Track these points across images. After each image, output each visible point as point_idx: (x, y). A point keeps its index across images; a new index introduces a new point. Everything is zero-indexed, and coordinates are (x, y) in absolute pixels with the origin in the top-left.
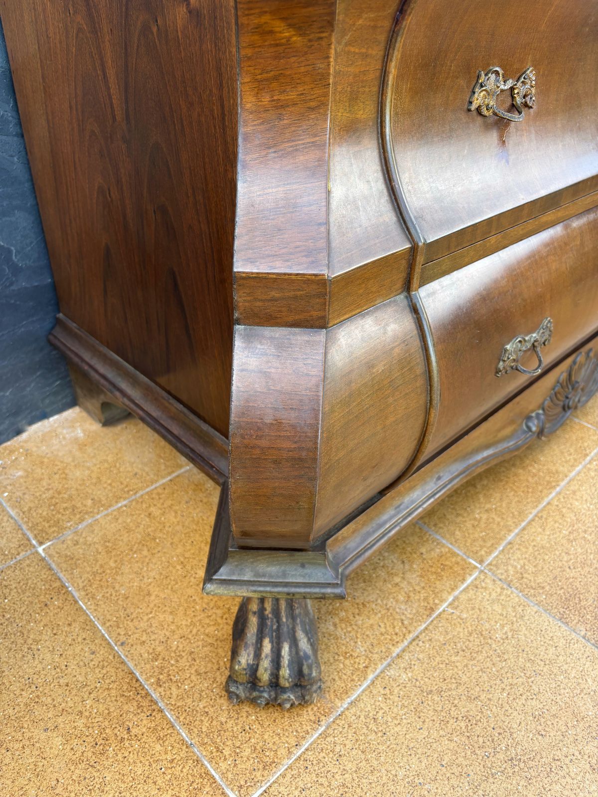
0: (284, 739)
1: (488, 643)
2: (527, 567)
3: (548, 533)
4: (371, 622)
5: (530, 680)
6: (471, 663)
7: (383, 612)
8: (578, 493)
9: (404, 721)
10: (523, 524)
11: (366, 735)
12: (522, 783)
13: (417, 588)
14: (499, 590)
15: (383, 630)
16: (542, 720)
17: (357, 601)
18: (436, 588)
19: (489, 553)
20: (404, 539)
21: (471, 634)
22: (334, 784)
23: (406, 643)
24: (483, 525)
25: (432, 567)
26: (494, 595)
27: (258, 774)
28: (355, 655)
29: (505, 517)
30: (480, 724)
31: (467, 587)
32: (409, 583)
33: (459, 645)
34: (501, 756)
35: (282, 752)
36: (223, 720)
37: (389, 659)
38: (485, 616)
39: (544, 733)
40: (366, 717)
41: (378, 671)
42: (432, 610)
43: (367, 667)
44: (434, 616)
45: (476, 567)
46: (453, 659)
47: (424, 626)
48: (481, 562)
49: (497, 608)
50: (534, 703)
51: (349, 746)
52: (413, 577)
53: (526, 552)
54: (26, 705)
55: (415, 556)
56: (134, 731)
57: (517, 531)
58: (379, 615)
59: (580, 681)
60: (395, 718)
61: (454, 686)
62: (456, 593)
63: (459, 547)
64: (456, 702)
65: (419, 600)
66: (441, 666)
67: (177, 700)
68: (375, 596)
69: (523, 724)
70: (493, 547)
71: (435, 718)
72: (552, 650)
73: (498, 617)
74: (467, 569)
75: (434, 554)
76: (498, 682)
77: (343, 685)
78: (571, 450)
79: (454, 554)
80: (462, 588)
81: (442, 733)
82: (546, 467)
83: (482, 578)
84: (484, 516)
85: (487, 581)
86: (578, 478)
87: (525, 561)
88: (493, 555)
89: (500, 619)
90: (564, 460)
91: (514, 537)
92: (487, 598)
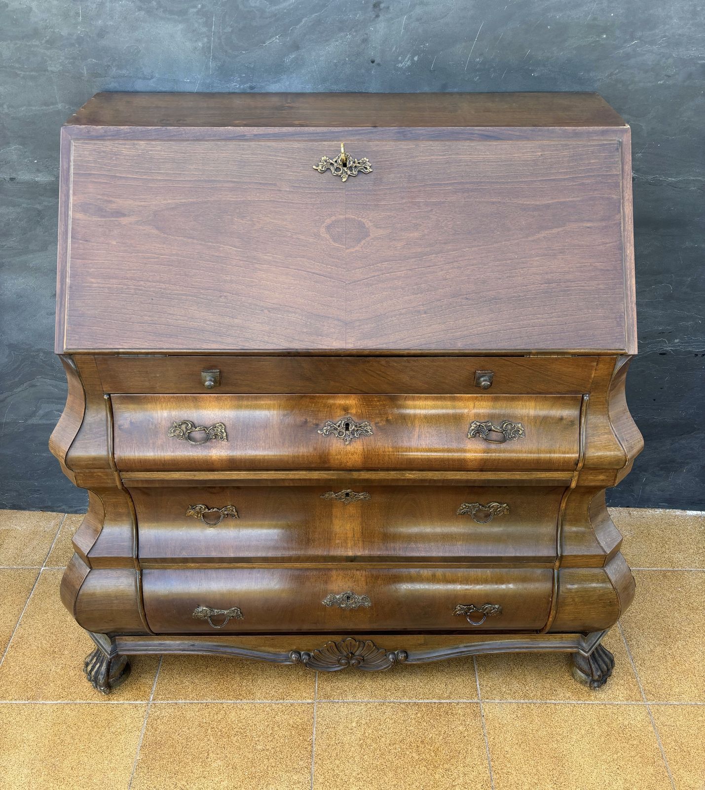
1: (105, 728)
2: (165, 718)
3: (197, 714)
5: (97, 752)
6: (91, 728)
8: (242, 711)
9: (47, 723)
10: (196, 701)
11: (33, 716)
12: (46, 773)
14: (140, 716)
16: (79, 766)
18: (123, 693)
19: (162, 699)
21: (106, 720)
23: (85, 702)
24: (180, 686)
26: (136, 715)
29: (194, 691)
30: (63, 747)
31: (133, 704)
33: (97, 719)
34: (53, 760)
35: (11, 697)
37: (72, 702)
38: (120, 719)
39: (73, 769)
40: (40, 711)
41: (64, 702)
43: (63, 697)
44: (106, 702)
45: (148, 700)
46: (88, 722)
48: (154, 700)
49: (129, 721)
50: (86, 759)
51: (25, 714)
53: (176, 713)
57: (188, 701)
59: (110, 769)
60: (46, 720)
61: (75, 729)
62: (126, 702)
63: (157, 686)
64: (68, 734)
66: (81, 719)
67: (9, 657)
69: (72, 760)
70: (168, 699)
71: (55, 731)
72: (119, 752)
74: (145, 697)
75: (144, 680)
76: (88, 742)
78: (281, 690)
79: (151, 688)
80: (130, 702)
81: (50, 737)
82: (253, 687)
83: (143, 706)
84: (187, 683)
85: (143, 709)
86: (257, 705)
87: (169, 715)
88: (162, 702)
89: (123, 725)
90: (268, 691)
91: (182, 703)
92: (132, 714)
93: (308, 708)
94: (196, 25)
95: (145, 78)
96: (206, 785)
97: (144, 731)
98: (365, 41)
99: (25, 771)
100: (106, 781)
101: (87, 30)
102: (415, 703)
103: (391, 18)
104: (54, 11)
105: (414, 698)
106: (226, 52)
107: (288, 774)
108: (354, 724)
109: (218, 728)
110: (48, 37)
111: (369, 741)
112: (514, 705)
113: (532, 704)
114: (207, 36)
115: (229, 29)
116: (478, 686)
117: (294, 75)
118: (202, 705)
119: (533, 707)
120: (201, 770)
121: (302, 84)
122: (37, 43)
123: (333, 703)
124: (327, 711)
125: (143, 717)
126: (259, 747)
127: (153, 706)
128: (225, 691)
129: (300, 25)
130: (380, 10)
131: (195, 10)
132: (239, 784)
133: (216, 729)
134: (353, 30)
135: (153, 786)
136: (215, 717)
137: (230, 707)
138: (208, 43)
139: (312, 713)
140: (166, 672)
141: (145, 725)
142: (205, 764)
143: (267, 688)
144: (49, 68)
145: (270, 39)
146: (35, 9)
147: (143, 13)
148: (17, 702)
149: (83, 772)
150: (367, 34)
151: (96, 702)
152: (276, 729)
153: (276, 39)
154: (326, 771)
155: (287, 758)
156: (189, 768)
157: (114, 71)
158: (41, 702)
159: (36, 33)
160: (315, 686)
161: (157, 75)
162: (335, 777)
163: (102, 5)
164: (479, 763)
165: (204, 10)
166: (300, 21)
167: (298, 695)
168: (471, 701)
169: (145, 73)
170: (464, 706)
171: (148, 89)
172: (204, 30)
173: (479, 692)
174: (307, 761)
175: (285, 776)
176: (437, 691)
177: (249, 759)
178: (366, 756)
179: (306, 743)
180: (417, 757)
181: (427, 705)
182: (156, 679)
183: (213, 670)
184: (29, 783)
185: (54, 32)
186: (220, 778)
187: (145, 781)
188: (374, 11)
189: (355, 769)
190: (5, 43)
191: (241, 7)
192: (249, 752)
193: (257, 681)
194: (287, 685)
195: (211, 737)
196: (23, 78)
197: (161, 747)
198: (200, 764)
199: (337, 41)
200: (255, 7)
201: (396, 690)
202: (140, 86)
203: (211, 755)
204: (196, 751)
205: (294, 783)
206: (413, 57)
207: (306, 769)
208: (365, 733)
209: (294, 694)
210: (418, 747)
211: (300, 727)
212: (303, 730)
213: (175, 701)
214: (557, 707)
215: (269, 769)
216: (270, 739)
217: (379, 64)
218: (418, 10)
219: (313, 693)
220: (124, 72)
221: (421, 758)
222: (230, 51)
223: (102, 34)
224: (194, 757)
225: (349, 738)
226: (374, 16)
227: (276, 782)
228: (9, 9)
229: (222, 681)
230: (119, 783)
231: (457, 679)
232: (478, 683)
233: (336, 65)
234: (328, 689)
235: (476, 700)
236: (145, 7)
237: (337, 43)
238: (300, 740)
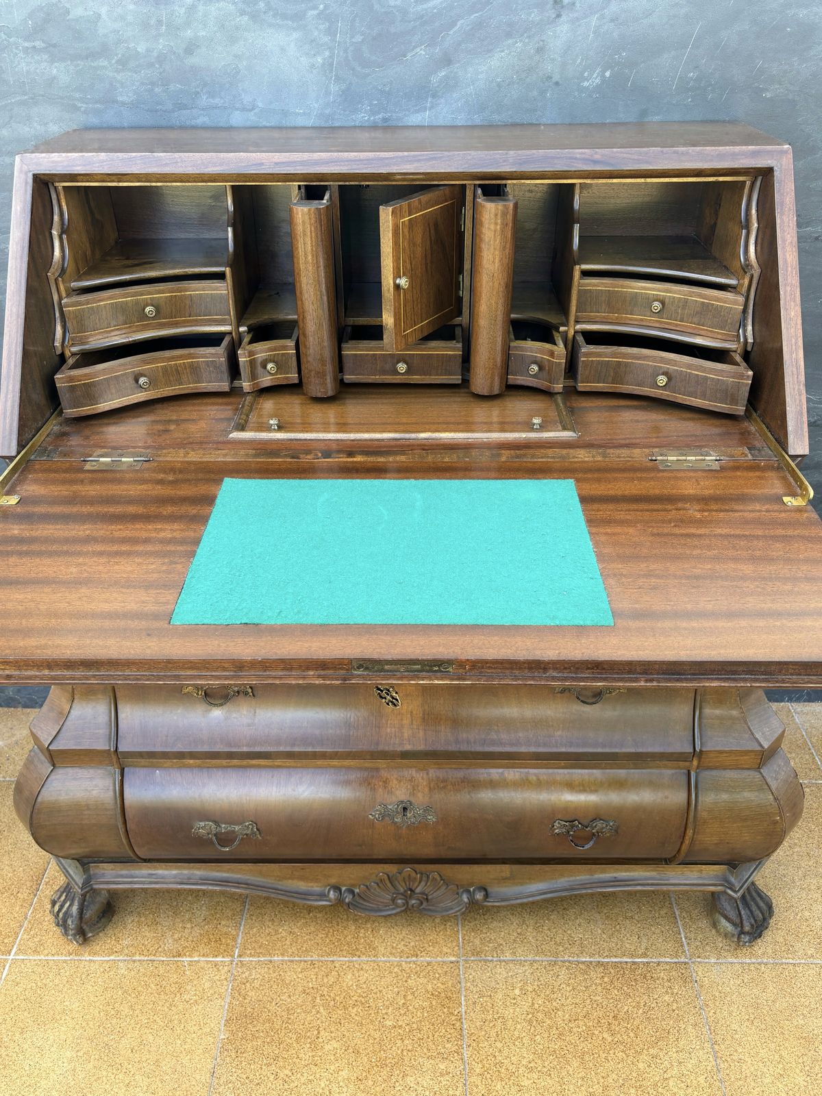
0: (52, 948)
1: (176, 995)
2: (256, 981)
3: (300, 976)
4: (147, 934)
5: (165, 1028)
6: (156, 995)
7: (159, 935)
8: (362, 972)
9: (96, 987)
10: (297, 958)
11: (77, 977)
12: (97, 1057)
13: (190, 938)
14: (223, 978)
15: (146, 943)
16: (142, 1047)
17: (157, 919)
18: (198, 947)
19: (251, 955)
20: (224, 908)
21: (176, 983)
22: (44, 981)
23: (146, 958)
24: (275, 938)
25: (213, 934)
26: (217, 977)
27: (30, 951)
28: (120, 942)
29: (294, 944)
30: (118, 1020)
31: (211, 961)
32: (191, 932)
33: (164, 982)
34: (106, 1039)
35: (46, 952)
36: (46, 919)
37: (129, 958)
38: (195, 982)
39: (134, 1051)
40: (87, 971)
41: (118, 958)
42: (179, 955)
43: (116, 952)
44: (175, 959)
45: (233, 956)
46: (152, 985)
47: (165, 959)
48: (240, 956)
49: (207, 985)
50: (151, 1038)
51: (67, 974)
52: (197, 930)
53: (270, 974)
54: (6, 852)
55: (215, 922)
56: (19, 895)
57: (286, 958)
58: (155, 935)
59: (184, 1053)
60: (95, 982)
61: (133, 996)
62: (202, 959)
63: (243, 937)
64: (124, 1002)
65: (182, 945)
66: (142, 983)
67: (44, 896)
68: (167, 924)
69: (132, 1039)
70: (259, 955)
71: (108, 999)
72: (196, 1028)
73: (201, 989)
74: (228, 952)
75: (225, 929)
76: (152, 1014)
77: (98, 950)
78: (412, 944)
79: (234, 939)
80: (208, 959)
81: (101, 1007)
82: (373, 939)
83: (227, 964)
84: (284, 934)
85: (226, 968)
86: (380, 964)
87: (261, 977)
88: (251, 959)
89: (200, 991)
90: (395, 945)
91: (278, 960)
92: (211, 975)
93: (452, 968)
94: (316, 33)
95: (244, 109)
96: (318, 1076)
97: (228, 999)
98: (540, 50)
99: (68, 1054)
100: (179, 1068)
101: (172, 44)
102: (599, 962)
103: (577, 17)
104: (130, 18)
105: (597, 956)
106: (353, 69)
107: (431, 1061)
108: (517, 992)
109: (330, 996)
110: (120, 56)
111: (540, 1016)
112: (738, 967)
113: (763, 966)
114: (329, 48)
115: (359, 38)
116: (683, 939)
117: (443, 101)
118: (306, 964)
119: (763, 968)
120: (310, 1054)
121: (452, 113)
122: (106, 63)
123: (486, 961)
124: (478, 972)
125: (226, 979)
126: (389, 1023)
127: (239, 964)
128: (336, 944)
129: (454, 29)
130: (563, 7)
131: (315, 12)
132: (364, 1074)
133: (327, 997)
134: (525, 35)
135: (245, 1077)
136: (326, 980)
137: (344, 967)
138: (330, 57)
139: (458, 975)
140: (254, 918)
141: (230, 990)
142: (314, 1046)
143: (394, 941)
144: (120, 99)
145: (413, 50)
146: (104, 16)
147: (246, 18)
148: (56, 958)
149: (147, 1056)
150: (543, 41)
151: (163, 959)
152: (410, 997)
153: (421, 51)
154: (484, 1057)
155: (428, 1038)
156: (294, 1052)
157: (204, 100)
158: (88, 959)
159: (104, 51)
160: (459, 938)
161: (260, 105)
162: (498, 1066)
163: (192, 9)
164: (698, 1047)
165: (327, 12)
166: (454, 24)
167: (436, 950)
168: (677, 960)
169: (245, 102)
170: (668, 967)
171: (248, 124)
172: (326, 39)
173: (686, 948)
174: (456, 1043)
175: (428, 1064)
176: (627, 946)
177: (375, 1039)
178: (538, 1037)
179: (454, 1018)
180: (610, 1039)
181: (615, 965)
182: (242, 928)
183: (318, 915)
184: (74, 1070)
185: (128, 48)
186: (337, 1065)
187: (234, 1070)
188: (554, 8)
189: (525, 1055)
190: (63, 65)
191: (376, 7)
192: (375, 1030)
193: (379, 930)
194: (420, 936)
195: (322, 1008)
196: (85, 112)
197: (253, 1022)
198: (308, 1045)
199: (503, 51)
200: (395, 7)
201: (570, 944)
202: (237, 119)
203: (322, 1033)
204: (301, 1027)
205: (442, 1075)
206: (604, 72)
207: (456, 1054)
208: (533, 1004)
209: (431, 948)
210: (609, 1024)
211: (443, 995)
212: (447, 999)
213: (269, 958)
214: (797, 969)
215: (405, 1053)
216: (403, 1012)
217: (557, 83)
218: (614, 8)
219: (457, 948)
220: (217, 101)
221: (616, 1039)
222: (359, 69)
223: (190, 50)
224: (299, 1035)
225: (511, 1011)
226: (554, 16)
227: (416, 1072)
228: (70, 17)
229: (331, 931)
230: (198, 1072)
231: (653, 929)
232: (682, 936)
233: (499, 85)
234: (477, 942)
235: (683, 959)
236: (250, 10)
237: (503, 54)
238: (444, 1013)
